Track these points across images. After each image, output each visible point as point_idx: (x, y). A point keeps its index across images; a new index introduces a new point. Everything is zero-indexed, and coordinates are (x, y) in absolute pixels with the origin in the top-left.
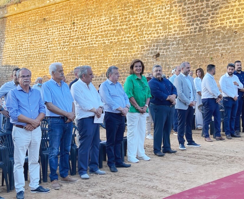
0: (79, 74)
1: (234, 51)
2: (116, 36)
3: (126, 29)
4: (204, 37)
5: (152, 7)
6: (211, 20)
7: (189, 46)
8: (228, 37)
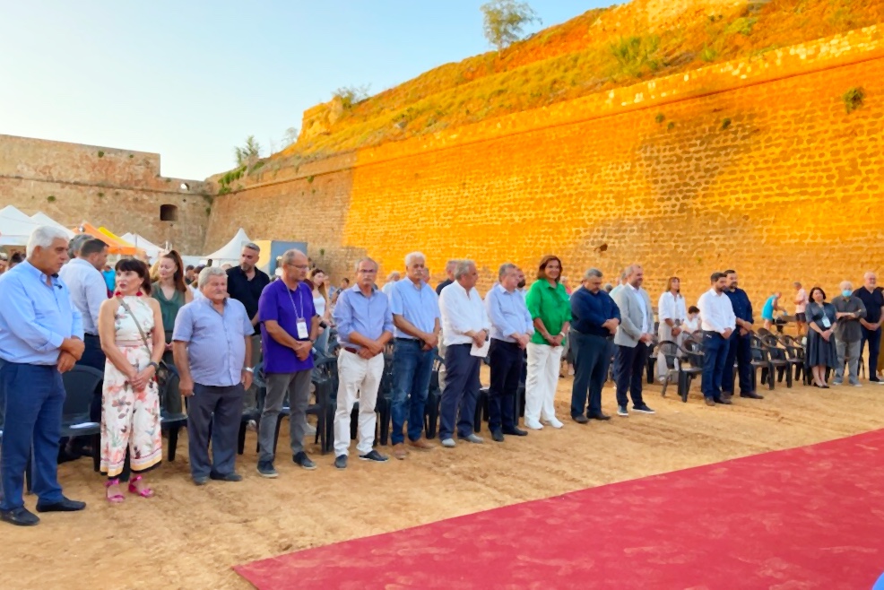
0: (456, 272)
1: (742, 251)
2: (534, 210)
3: (552, 198)
4: (689, 221)
5: (599, 164)
6: (703, 193)
7: (661, 235)
8: (732, 225)
